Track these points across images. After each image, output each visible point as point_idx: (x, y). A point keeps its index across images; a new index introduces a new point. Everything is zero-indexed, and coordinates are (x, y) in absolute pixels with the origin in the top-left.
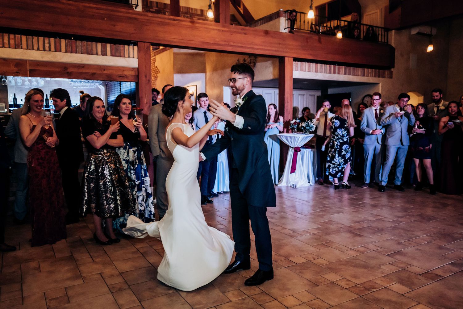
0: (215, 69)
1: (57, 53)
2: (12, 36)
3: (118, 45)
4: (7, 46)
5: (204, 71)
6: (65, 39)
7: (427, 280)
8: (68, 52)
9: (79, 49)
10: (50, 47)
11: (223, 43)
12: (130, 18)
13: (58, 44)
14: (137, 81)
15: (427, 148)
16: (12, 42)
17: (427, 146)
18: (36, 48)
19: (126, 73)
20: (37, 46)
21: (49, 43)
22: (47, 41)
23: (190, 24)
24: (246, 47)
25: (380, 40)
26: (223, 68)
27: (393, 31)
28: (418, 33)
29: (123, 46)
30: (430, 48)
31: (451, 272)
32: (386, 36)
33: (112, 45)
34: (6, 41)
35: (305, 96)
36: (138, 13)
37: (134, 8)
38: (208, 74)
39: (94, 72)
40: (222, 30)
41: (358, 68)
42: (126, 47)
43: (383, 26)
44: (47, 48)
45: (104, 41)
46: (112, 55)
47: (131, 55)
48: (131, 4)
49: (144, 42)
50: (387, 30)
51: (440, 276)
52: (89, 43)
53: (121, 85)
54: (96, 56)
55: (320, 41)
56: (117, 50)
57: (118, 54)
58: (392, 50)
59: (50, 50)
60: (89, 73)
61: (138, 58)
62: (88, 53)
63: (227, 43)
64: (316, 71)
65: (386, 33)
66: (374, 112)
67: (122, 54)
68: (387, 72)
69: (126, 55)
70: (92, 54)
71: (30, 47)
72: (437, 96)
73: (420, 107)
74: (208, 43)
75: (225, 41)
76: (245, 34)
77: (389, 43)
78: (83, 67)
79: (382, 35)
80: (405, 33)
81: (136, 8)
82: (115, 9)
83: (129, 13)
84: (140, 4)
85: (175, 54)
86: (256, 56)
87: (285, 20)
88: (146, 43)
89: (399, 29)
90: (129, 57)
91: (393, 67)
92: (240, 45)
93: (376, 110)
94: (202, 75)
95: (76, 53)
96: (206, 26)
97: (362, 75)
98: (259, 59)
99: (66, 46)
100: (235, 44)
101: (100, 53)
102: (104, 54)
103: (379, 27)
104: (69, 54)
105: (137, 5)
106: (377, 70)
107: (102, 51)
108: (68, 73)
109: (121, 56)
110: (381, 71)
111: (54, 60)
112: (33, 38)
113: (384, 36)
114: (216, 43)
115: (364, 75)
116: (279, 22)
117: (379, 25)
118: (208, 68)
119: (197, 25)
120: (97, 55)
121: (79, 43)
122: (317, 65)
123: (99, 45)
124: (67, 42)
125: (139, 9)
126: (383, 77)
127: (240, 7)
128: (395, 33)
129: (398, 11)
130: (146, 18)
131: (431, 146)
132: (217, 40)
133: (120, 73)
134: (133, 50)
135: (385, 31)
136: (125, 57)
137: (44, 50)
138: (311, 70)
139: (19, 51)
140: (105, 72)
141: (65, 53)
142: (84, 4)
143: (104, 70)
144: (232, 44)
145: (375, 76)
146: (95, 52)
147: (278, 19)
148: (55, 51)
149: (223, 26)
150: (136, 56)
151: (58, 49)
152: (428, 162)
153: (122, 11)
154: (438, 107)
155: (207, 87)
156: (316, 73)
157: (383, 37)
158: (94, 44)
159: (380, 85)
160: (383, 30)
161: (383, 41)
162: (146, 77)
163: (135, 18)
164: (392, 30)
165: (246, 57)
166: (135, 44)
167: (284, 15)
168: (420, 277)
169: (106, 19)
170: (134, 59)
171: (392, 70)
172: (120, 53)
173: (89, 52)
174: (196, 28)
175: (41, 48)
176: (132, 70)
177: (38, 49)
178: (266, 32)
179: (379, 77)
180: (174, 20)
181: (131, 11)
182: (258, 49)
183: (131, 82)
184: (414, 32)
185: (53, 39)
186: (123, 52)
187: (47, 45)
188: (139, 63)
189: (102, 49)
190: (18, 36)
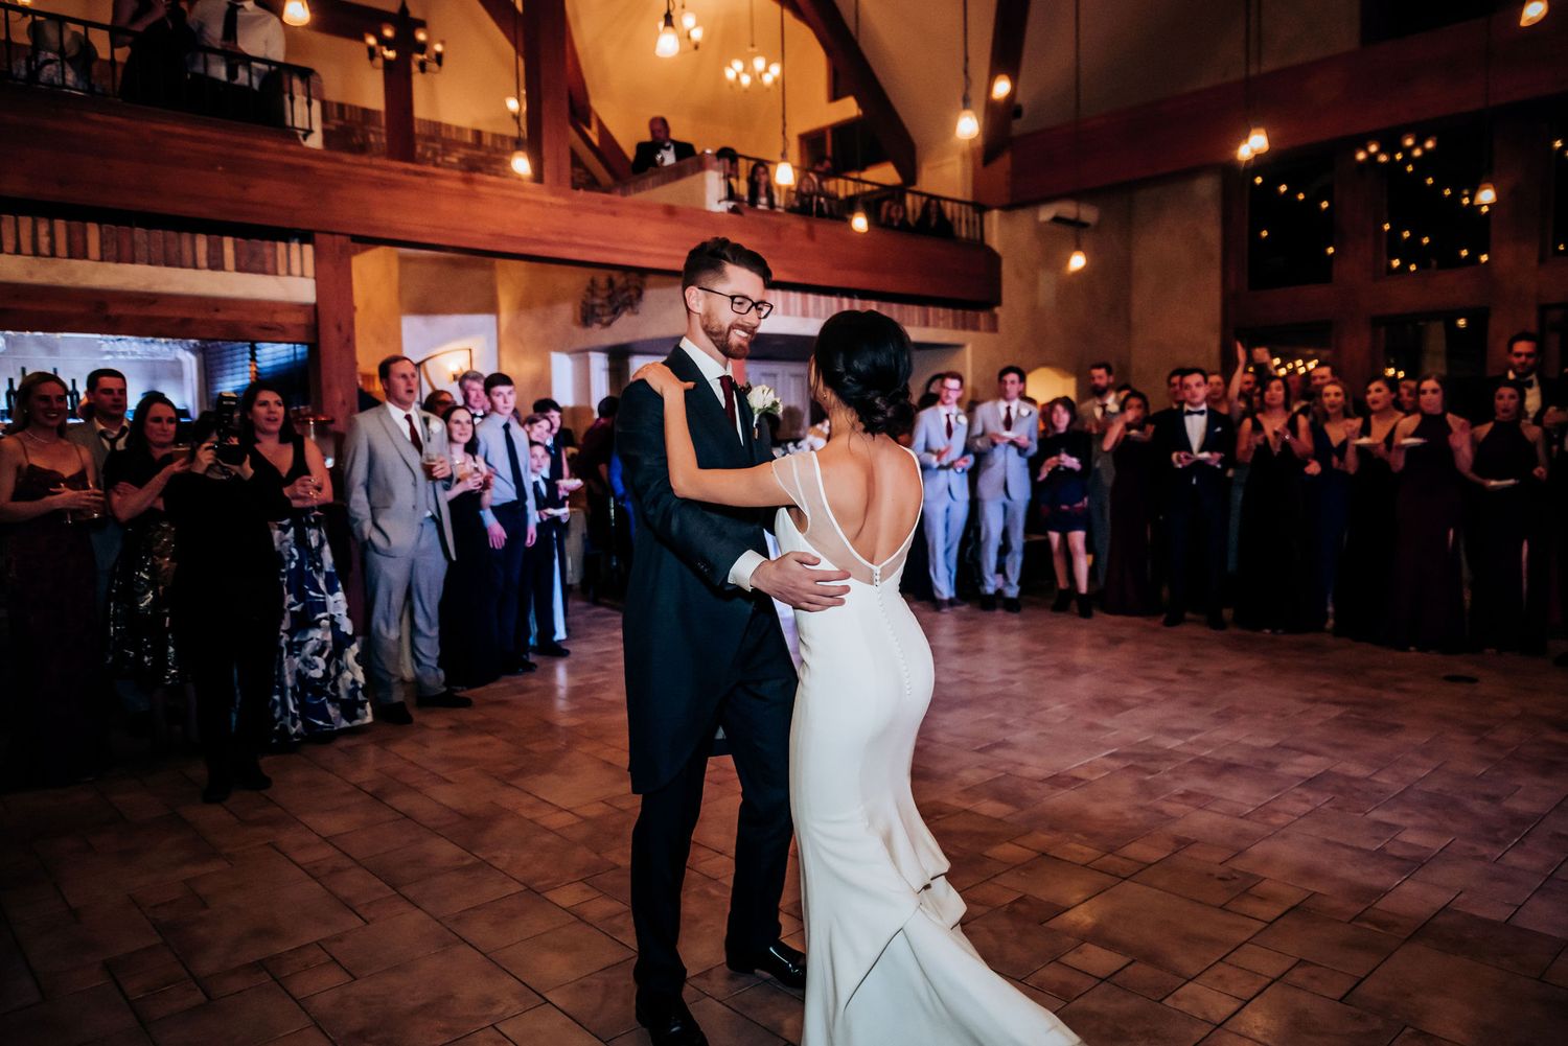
0: (525, 305)
1: (75, 263)
3: (259, 242)
5: (491, 307)
6: (100, 222)
7: (1052, 788)
8: (109, 260)
9: (141, 252)
10: (52, 245)
11: (553, 238)
12: (292, 167)
13: (78, 238)
14: (312, 341)
15: (1079, 505)
17: (1078, 502)
19: (280, 318)
20: (14, 242)
21: (51, 234)
22: (43, 228)
23: (460, 186)
24: (617, 251)
25: (964, 234)
26: (551, 302)
27: (995, 214)
28: (1057, 219)
29: (272, 243)
30: (1077, 262)
31: (1107, 769)
32: (978, 225)
33: (239, 240)
35: (779, 379)
36: (312, 154)
37: (301, 138)
38: (505, 316)
39: (187, 315)
40: (551, 204)
41: (910, 307)
42: (281, 246)
43: (969, 198)
44: (44, 249)
45: (215, 229)
46: (239, 269)
47: (296, 269)
48: (293, 127)
49: (333, 233)
50: (980, 207)
51: (1081, 780)
52: (172, 234)
53: (257, 352)
54: (192, 270)
55: (811, 235)
56: (254, 255)
57: (256, 266)
58: (993, 259)
59: (53, 254)
60: (173, 318)
61: (315, 278)
62: (168, 264)
63: (566, 239)
64: (805, 314)
65: (977, 215)
66: (944, 421)
67: (269, 266)
68: (983, 317)
69: (282, 269)
70: (182, 266)
72: (1100, 377)
73: (1059, 408)
74: (513, 239)
75: (559, 233)
76: (614, 214)
77: (987, 242)
78: (154, 302)
79: (967, 222)
80: (1023, 217)
81: (305, 139)
82: (244, 140)
83: (288, 153)
84: (317, 127)
85: (403, 260)
86: (644, 272)
87: (720, 179)
88: (337, 237)
89: (1009, 207)
90: (289, 273)
91: (998, 302)
92: (600, 243)
93: (948, 416)
94: (485, 321)
95: (133, 262)
96: (508, 193)
97: (923, 322)
98: (651, 279)
99: (103, 242)
100: (587, 242)
101: (203, 262)
102: (216, 264)
103: (960, 202)
104: (112, 266)
105: (309, 132)
106: (960, 312)
107: (209, 258)
108: (108, 317)
109: (264, 272)
110: (968, 313)
111: (64, 281)
113: (974, 223)
114: (535, 237)
115: (926, 324)
116: (703, 185)
117: (959, 196)
118: (505, 301)
119: (482, 189)
120: (196, 267)
121: (139, 233)
122: (807, 298)
123: (202, 243)
124: (104, 230)
125: (315, 142)
126: (976, 328)
127: (589, 127)
128: (1001, 216)
129: (1004, 162)
130: (339, 167)
131: (1086, 500)
132: (538, 229)
133: (264, 319)
134: (302, 256)
135: (974, 212)
136: (276, 273)
137: (36, 253)
138: (792, 309)
140: (220, 316)
141: (100, 263)
142: (156, 127)
143: (217, 310)
144: (579, 240)
145: (955, 327)
146: (188, 259)
147: (698, 176)
148: (71, 256)
149: (554, 194)
150: (310, 270)
151: (78, 251)
152: (1078, 538)
153: (268, 148)
154: (1104, 406)
155: (504, 356)
156: (803, 319)
157: (971, 225)
158: (186, 237)
159: (968, 350)
160: (970, 209)
161: (972, 235)
162: (339, 328)
163: (306, 169)
164: (990, 208)
165: (615, 275)
166: (305, 237)
167: (716, 164)
168: (1040, 785)
169: (220, 168)
170: (303, 279)
171: (997, 310)
172: (263, 263)
173: (172, 260)
174: (476, 196)
175: (26, 247)
176: (300, 311)
177: (18, 251)
178: (670, 211)
179: (964, 327)
180: (417, 174)
181: (292, 148)
182: (649, 255)
183: (294, 343)
184: (1046, 214)
185: (63, 221)
186: (272, 260)
187: (44, 241)
188: (320, 290)
189: (208, 252)
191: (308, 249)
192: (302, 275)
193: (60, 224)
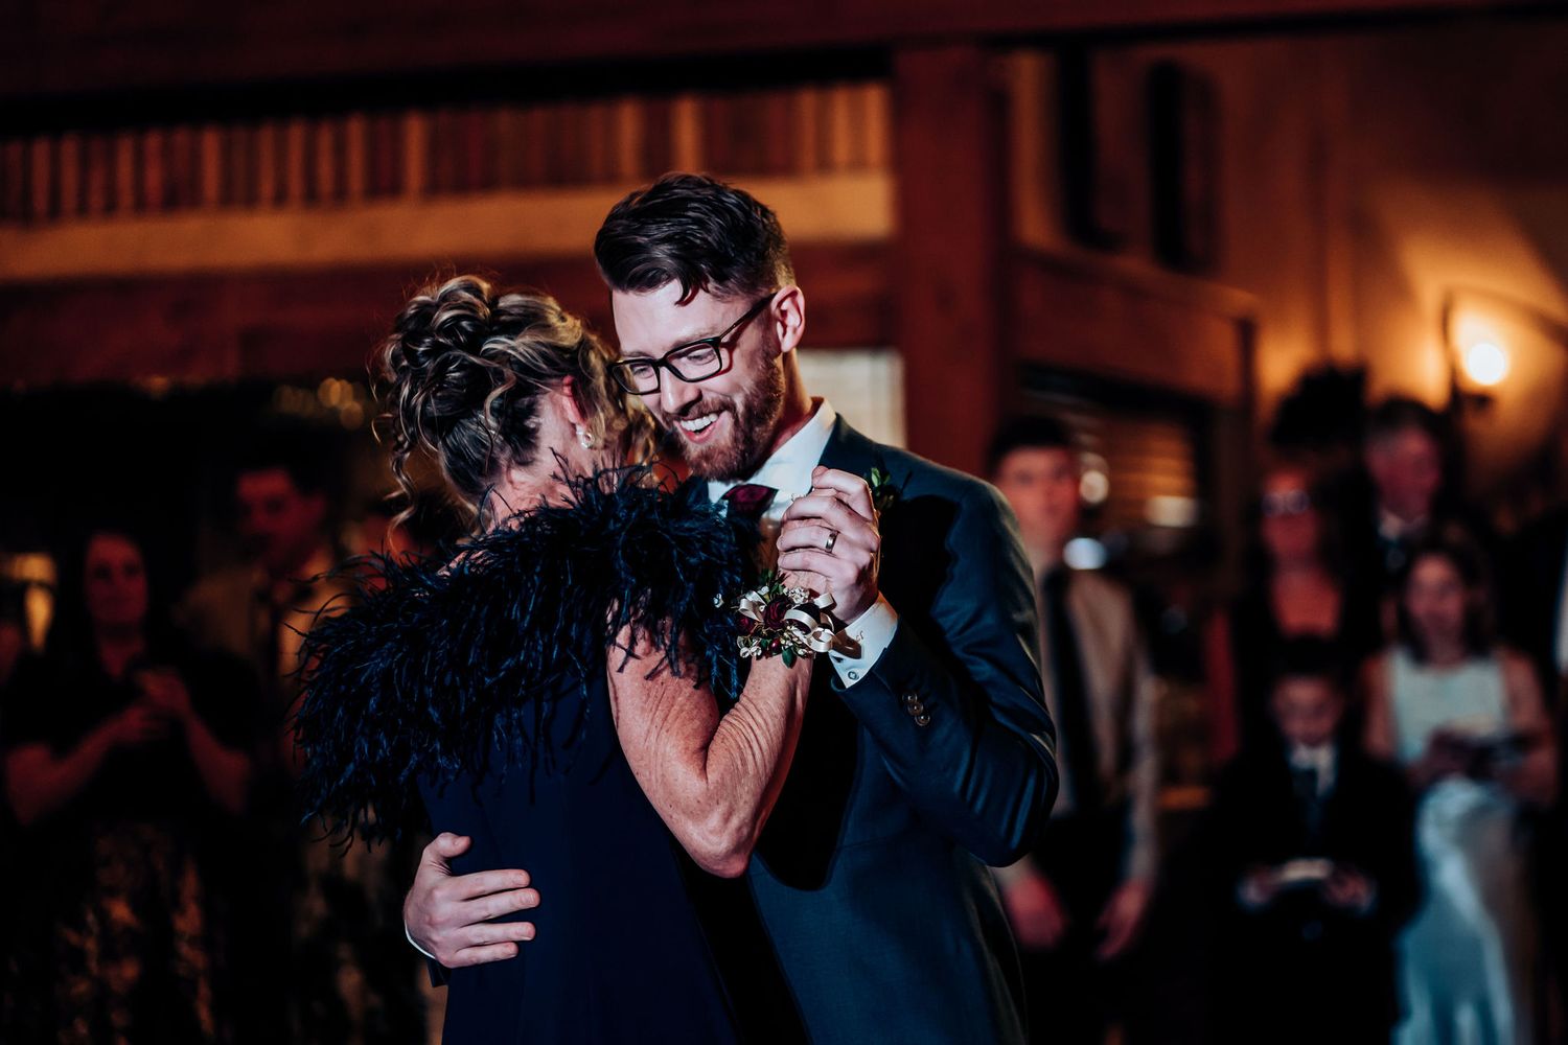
1: (382, 207)
2: (153, 141)
3: (754, 97)
4: (126, 198)
6: (428, 107)
8: (441, 193)
9: (507, 162)
10: (340, 177)
13: (387, 152)
16: (154, 177)
18: (267, 187)
20: (275, 179)
21: (340, 150)
22: (325, 139)
33: (712, 99)
34: (125, 174)
42: (807, 100)
44: (326, 185)
45: (657, 81)
47: (841, 154)
49: (937, 42)
52: (565, 112)
56: (743, 131)
57: (749, 158)
59: (341, 195)
67: (775, 154)
71: (240, 195)
88: (948, 49)
90: (828, 166)
95: (488, 190)
99: (434, 149)
104: (449, 203)
107: (644, 155)
120: (613, 180)
124: (436, 125)
134: (856, 118)
137: (311, 197)
139: (186, 224)
141: (426, 204)
148: (372, 197)
150: (876, 150)
151: (384, 185)
170: (860, 179)
175: (296, 185)
177: (280, 199)
185: (361, 121)
187: (325, 170)
188: (906, 203)
189: (641, 142)
190: (181, 138)
191: (874, 100)
192: (858, 165)
193: (356, 129)
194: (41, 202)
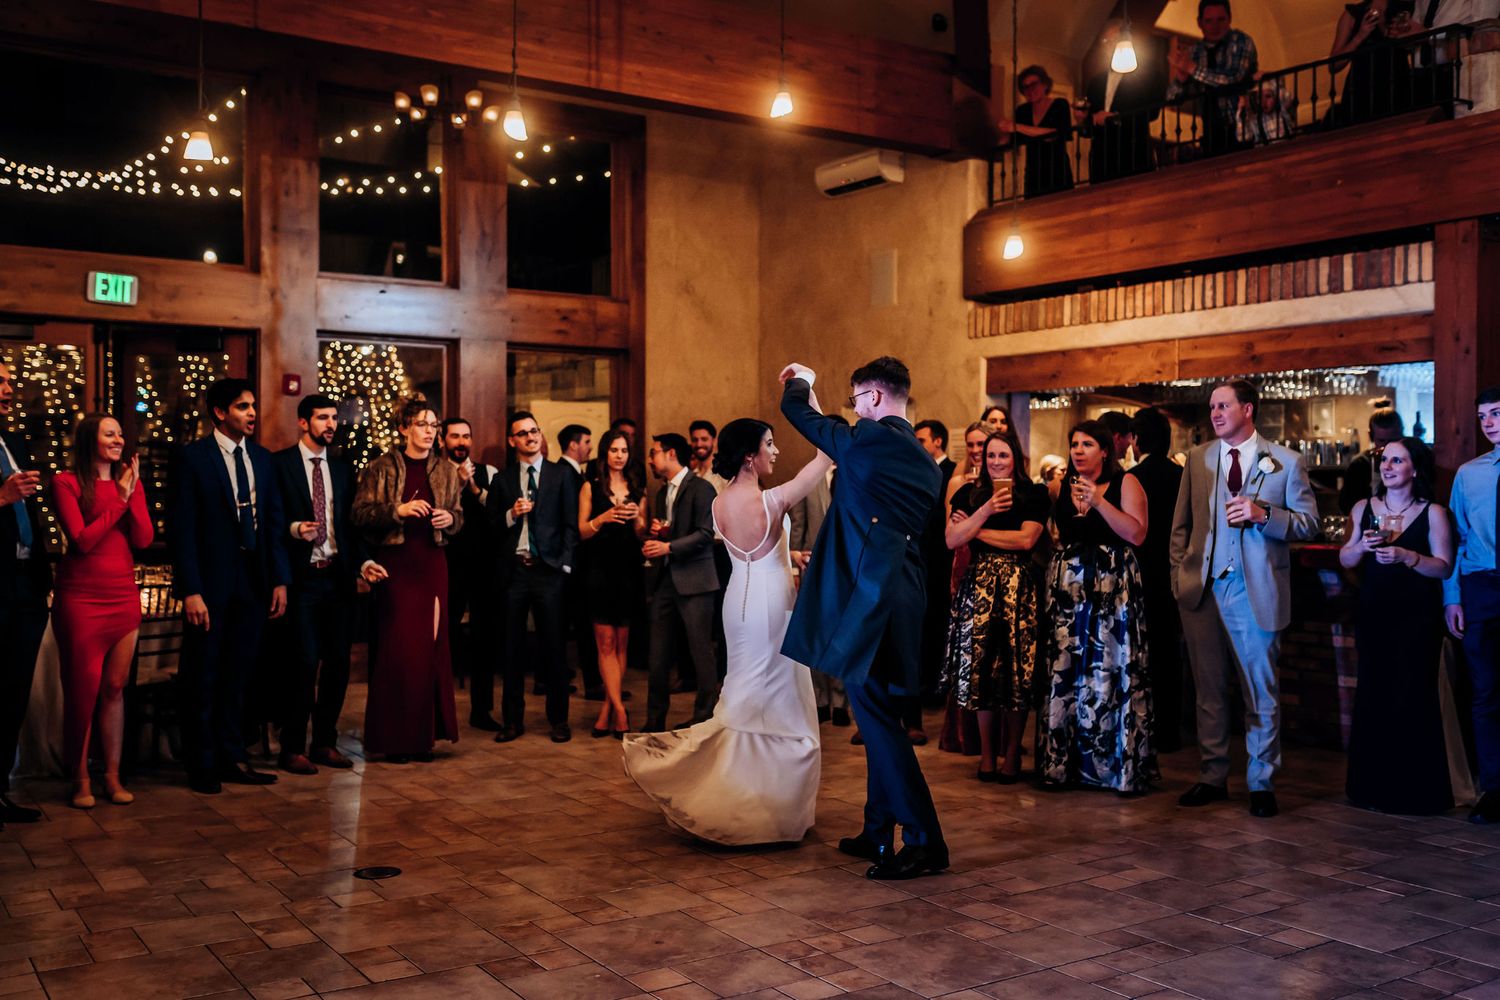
1: (1230, 309)
2: (1149, 287)
3: (1377, 251)
6: (1247, 267)
8: (1251, 303)
9: (1276, 288)
10: (1214, 299)
13: (1231, 286)
16: (1149, 301)
18: (1188, 306)
20: (1191, 301)
21: (1214, 288)
22: (1209, 282)
29: (1391, 249)
33: (1358, 255)
34: (1139, 303)
39: (1315, 345)
42: (1400, 250)
44: (1209, 303)
45: (1332, 248)
46: (1357, 287)
47: (1413, 276)
49: (1456, 221)
52: (1301, 264)
54: (1317, 298)
56: (1371, 267)
57: (1373, 279)
59: (1215, 306)
60: (1303, 350)
61: (1435, 280)
62: (1298, 295)
67: (1385, 279)
69: (1398, 280)
70: (1307, 296)
71: (1179, 308)
78: (1289, 336)
82: (1367, 142)
88: (1461, 223)
90: (1406, 282)
95: (1269, 300)
99: (1248, 286)
101: (1324, 288)
102: (1336, 287)
104: (1254, 307)
107: (1330, 281)
108: (1253, 358)
109: (1380, 285)
111: (1221, 329)
112: (1184, 282)
120: (1319, 294)
121: (1275, 270)
123: (1324, 264)
124: (1250, 273)
133: (1385, 338)
134: (1420, 259)
136: (1392, 285)
137: (1204, 308)
139: (1160, 319)
140: (1344, 342)
141: (1248, 306)
142: (1287, 160)
143: (1341, 336)
146: (1312, 288)
148: (1226, 305)
150: (1428, 273)
151: (1230, 299)
158: (1311, 264)
162: (1457, 339)
166: (1423, 234)
169: (1339, 182)
170: (1421, 285)
172: (1380, 275)
173: (1299, 292)
175: (1198, 305)
176: (1419, 322)
177: (1193, 308)
185: (1222, 274)
186: (1389, 269)
187: (1209, 293)
188: (1439, 295)
189: (1330, 275)
190: (1159, 284)
191: (1428, 249)
192: (1420, 281)
193: (1220, 276)
194: (1111, 316)
